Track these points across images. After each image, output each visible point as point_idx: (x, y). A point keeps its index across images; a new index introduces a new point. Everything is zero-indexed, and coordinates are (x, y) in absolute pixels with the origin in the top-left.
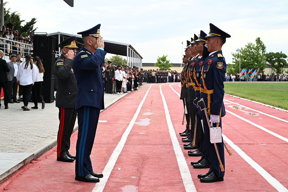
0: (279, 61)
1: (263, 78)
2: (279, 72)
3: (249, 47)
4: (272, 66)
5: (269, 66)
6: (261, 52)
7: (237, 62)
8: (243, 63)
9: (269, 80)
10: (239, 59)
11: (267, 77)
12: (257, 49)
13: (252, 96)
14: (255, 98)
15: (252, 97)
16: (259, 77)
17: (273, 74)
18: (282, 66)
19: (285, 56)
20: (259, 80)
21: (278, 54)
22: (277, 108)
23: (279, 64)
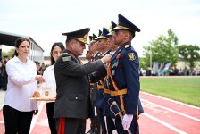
0: (192, 54)
1: (176, 73)
2: (192, 66)
3: (160, 39)
4: (186, 59)
5: (181, 60)
6: (173, 44)
7: (147, 55)
8: (154, 56)
9: (182, 74)
10: (150, 52)
11: (180, 72)
12: (169, 41)
13: (162, 92)
14: (165, 94)
15: (162, 94)
16: (171, 71)
17: (186, 68)
18: (195, 59)
19: (198, 49)
20: (171, 74)
21: (191, 46)
22: (187, 105)
23: (192, 57)
